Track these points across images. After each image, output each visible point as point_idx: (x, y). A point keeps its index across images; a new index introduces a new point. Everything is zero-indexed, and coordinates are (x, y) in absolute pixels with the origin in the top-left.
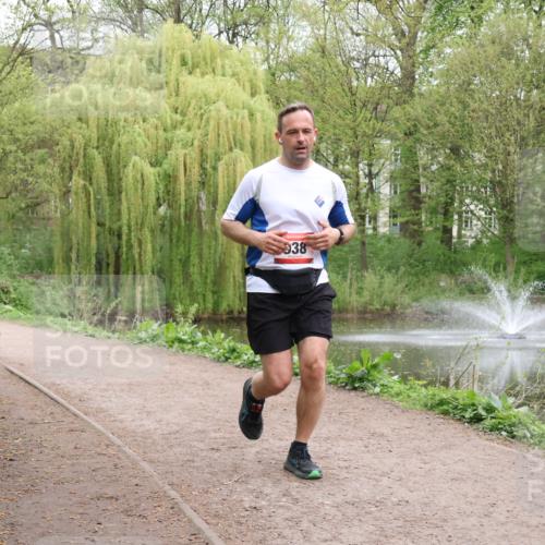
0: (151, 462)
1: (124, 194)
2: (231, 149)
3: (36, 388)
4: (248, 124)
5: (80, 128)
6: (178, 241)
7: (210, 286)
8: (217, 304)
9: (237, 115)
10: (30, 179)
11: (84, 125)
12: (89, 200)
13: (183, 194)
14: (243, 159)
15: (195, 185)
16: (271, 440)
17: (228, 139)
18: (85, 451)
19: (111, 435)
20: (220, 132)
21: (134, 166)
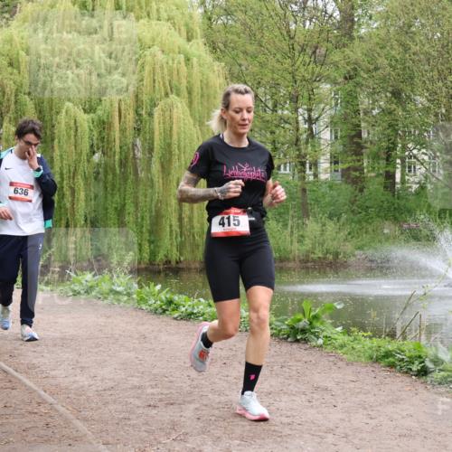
0: (85, 420)
1: (56, 141)
2: (167, 95)
4: (184, 69)
5: (11, 74)
6: (113, 190)
7: (146, 235)
8: (153, 254)
9: (173, 60)
11: (15, 71)
13: (117, 142)
14: (179, 105)
15: (130, 132)
16: (210, 396)
17: (164, 83)
18: (15, 409)
19: (43, 393)
20: (156, 78)
21: (67, 112)
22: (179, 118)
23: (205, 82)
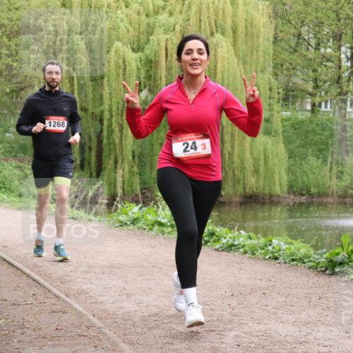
0: (131, 343)
1: (106, 79)
2: (212, 34)
3: (18, 269)
4: (229, 9)
10: (15, 64)
12: (72, 85)
13: (164, 79)
14: (224, 44)
16: (250, 324)
17: (210, 23)
18: (66, 332)
19: (92, 317)
20: (202, 18)
21: (116, 51)
22: (223, 57)
23: (249, 21)
